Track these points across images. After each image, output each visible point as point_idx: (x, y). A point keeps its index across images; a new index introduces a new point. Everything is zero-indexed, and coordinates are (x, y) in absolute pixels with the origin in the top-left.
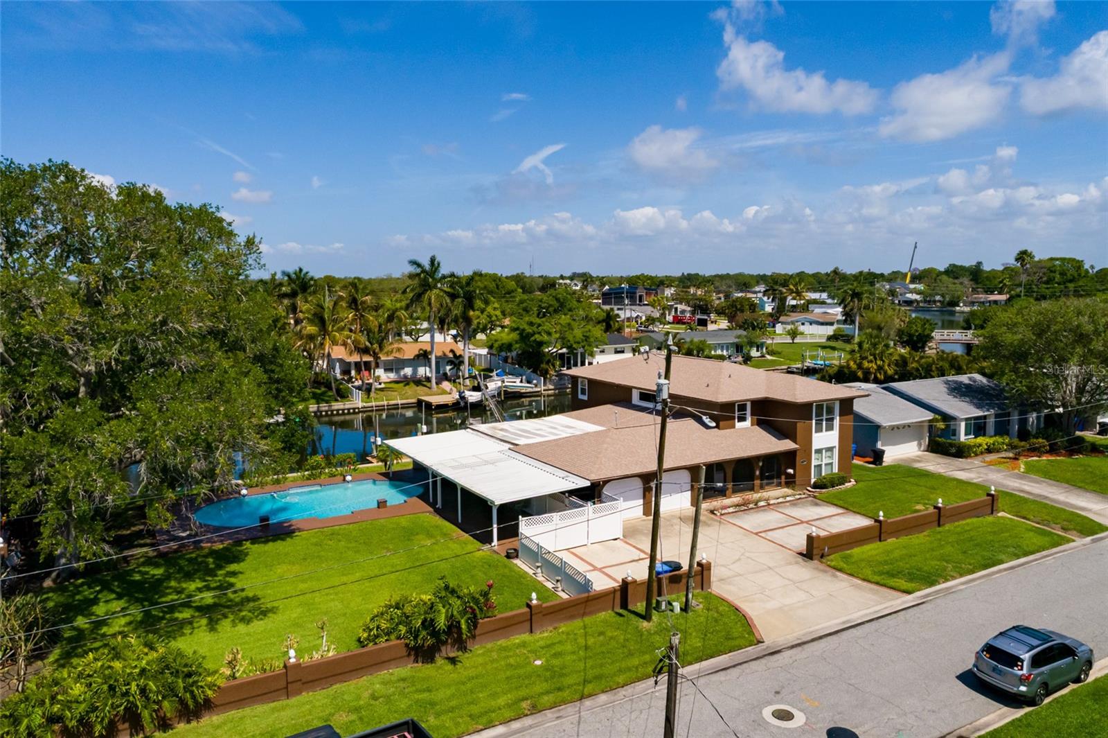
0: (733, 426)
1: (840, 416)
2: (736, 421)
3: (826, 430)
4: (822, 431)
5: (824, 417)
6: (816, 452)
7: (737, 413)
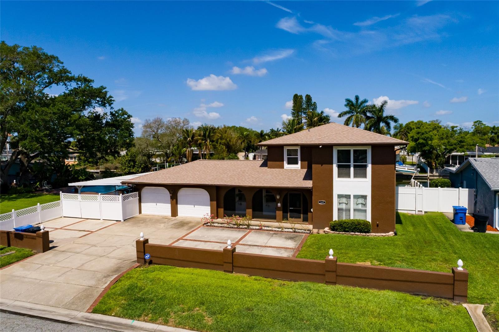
0: (282, 167)
1: (372, 164)
2: (285, 163)
3: (356, 176)
4: (349, 176)
5: (352, 163)
6: (340, 196)
7: (286, 157)
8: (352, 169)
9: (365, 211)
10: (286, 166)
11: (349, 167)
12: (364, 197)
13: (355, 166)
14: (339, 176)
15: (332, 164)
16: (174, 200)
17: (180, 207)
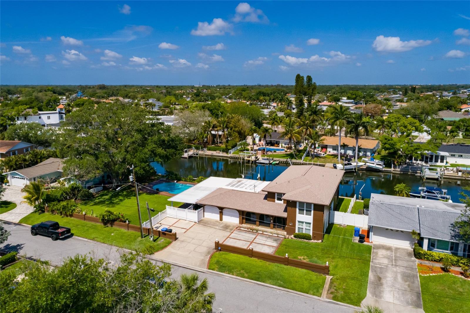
0: (274, 201)
1: (314, 210)
2: (276, 200)
3: (306, 214)
4: (304, 214)
5: (305, 209)
6: (299, 222)
7: (276, 197)
8: (305, 211)
9: (310, 230)
10: (276, 201)
11: (303, 210)
12: (310, 223)
13: (306, 210)
14: (299, 213)
15: (296, 207)
16: (221, 213)
17: (224, 217)
